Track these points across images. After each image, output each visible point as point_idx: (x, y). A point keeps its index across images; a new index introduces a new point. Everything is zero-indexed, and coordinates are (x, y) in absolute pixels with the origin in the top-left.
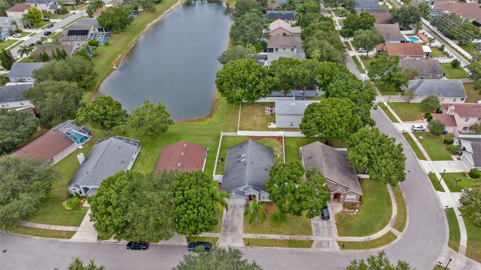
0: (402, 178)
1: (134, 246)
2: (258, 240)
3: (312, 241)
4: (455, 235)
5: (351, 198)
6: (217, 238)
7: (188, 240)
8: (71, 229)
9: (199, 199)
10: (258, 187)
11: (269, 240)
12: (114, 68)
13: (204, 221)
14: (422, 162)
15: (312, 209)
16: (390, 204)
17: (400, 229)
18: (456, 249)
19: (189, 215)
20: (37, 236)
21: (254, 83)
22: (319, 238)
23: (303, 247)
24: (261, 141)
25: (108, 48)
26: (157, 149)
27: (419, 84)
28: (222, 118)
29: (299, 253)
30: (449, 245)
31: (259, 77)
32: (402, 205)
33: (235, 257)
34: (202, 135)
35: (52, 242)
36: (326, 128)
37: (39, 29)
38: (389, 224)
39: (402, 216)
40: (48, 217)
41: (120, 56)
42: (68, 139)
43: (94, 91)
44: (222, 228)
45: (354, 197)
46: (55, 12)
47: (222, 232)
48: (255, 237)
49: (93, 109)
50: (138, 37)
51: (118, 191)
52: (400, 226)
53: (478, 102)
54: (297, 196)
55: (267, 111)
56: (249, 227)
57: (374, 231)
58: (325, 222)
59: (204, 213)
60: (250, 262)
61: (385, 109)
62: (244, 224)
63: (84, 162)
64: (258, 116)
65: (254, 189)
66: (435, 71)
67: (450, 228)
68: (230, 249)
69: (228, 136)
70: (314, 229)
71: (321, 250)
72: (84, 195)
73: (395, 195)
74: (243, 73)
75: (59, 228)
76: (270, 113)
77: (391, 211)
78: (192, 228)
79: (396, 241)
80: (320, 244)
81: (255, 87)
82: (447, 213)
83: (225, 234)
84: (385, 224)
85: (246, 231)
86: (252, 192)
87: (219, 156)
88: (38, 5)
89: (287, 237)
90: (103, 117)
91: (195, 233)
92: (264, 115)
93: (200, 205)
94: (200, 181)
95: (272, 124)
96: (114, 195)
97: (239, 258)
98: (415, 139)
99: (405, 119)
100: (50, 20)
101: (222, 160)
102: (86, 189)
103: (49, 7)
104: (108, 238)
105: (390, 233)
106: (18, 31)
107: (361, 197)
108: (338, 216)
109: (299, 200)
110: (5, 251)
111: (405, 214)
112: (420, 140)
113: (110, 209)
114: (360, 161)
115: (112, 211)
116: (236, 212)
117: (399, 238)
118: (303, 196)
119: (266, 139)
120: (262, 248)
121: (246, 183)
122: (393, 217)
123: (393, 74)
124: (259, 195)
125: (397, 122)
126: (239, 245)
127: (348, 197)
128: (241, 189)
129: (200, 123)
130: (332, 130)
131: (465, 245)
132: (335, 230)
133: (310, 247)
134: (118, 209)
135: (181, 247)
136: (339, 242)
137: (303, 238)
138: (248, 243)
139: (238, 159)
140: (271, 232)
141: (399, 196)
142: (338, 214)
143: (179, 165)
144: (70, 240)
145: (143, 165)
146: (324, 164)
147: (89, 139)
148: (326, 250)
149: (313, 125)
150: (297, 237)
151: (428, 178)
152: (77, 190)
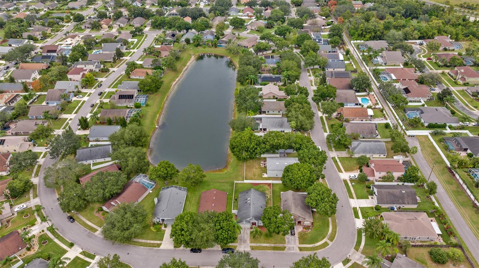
0: (333, 212)
1: (194, 251)
2: (258, 247)
3: (285, 247)
4: (359, 243)
5: (307, 223)
6: (237, 246)
7: (222, 247)
8: (159, 242)
9: (228, 227)
10: (258, 218)
11: (263, 247)
12: (157, 127)
13: (231, 238)
14: (351, 200)
15: (284, 231)
16: (328, 226)
17: (332, 240)
18: (357, 250)
19: (223, 235)
20: (142, 246)
21: (253, 149)
22: (289, 245)
23: (281, 250)
24: (259, 186)
25: (148, 109)
26: (197, 192)
27: (358, 145)
28: (234, 170)
29: (278, 253)
30: (354, 248)
31: (257, 145)
32: (335, 227)
33: (247, 256)
34: (223, 183)
35: (150, 249)
36: (294, 183)
37: (92, 89)
38: (326, 238)
39: (334, 233)
40: (144, 236)
41: (158, 115)
42: (144, 187)
43: (148, 147)
44: (239, 241)
45: (309, 223)
46: (99, 70)
47: (239, 243)
48: (256, 245)
49: (160, 171)
50: (167, 96)
51: (187, 223)
52: (331, 239)
53: (394, 157)
54: (277, 225)
55: (262, 165)
56: (253, 240)
57: (317, 241)
58: (293, 237)
59: (231, 234)
60: (255, 258)
61: (336, 162)
62: (250, 238)
63: (158, 203)
64: (256, 168)
65: (255, 219)
66: (372, 133)
67: (357, 239)
68: (245, 252)
69: (239, 183)
70: (286, 240)
71: (290, 251)
72: (161, 223)
73: (332, 221)
74: (247, 143)
75: (152, 242)
76: (264, 166)
77: (328, 230)
78: (225, 241)
79: (328, 246)
80: (289, 249)
81: (254, 151)
82: (358, 231)
83: (240, 244)
84: (324, 238)
85: (251, 242)
86: (254, 221)
87: (234, 197)
88: (87, 66)
89: (273, 245)
90: (166, 175)
91: (226, 244)
92: (260, 168)
93: (229, 230)
94: (228, 218)
95: (265, 174)
96: (185, 226)
97: (249, 256)
98: (350, 185)
99: (347, 170)
100: (98, 78)
101: (236, 200)
102: (163, 220)
103: (95, 67)
104: (180, 247)
105: (326, 242)
106: (79, 92)
107: (312, 223)
108: (300, 234)
109: (278, 227)
110: (128, 254)
111: (335, 232)
112: (353, 186)
113: (183, 232)
114: (312, 204)
115: (184, 234)
116: (246, 232)
117: (330, 245)
118: (280, 225)
119: (262, 185)
120: (260, 251)
121: (251, 216)
122: (329, 233)
123: (341, 139)
124: (258, 222)
125: (342, 172)
126: (248, 249)
127: (305, 223)
128: (248, 219)
129: (220, 173)
130: (298, 184)
131: (362, 248)
132: (297, 241)
133: (284, 250)
134: (187, 232)
135: (218, 251)
136: (299, 248)
137: (281, 245)
138: (253, 248)
139: (246, 201)
140: (264, 243)
141: (334, 221)
142: (300, 232)
143: (213, 205)
144: (159, 248)
145: (191, 203)
146: (293, 205)
147: (154, 186)
148: (292, 251)
149: (288, 181)
150: (278, 245)
151: (352, 210)
152: (158, 220)
